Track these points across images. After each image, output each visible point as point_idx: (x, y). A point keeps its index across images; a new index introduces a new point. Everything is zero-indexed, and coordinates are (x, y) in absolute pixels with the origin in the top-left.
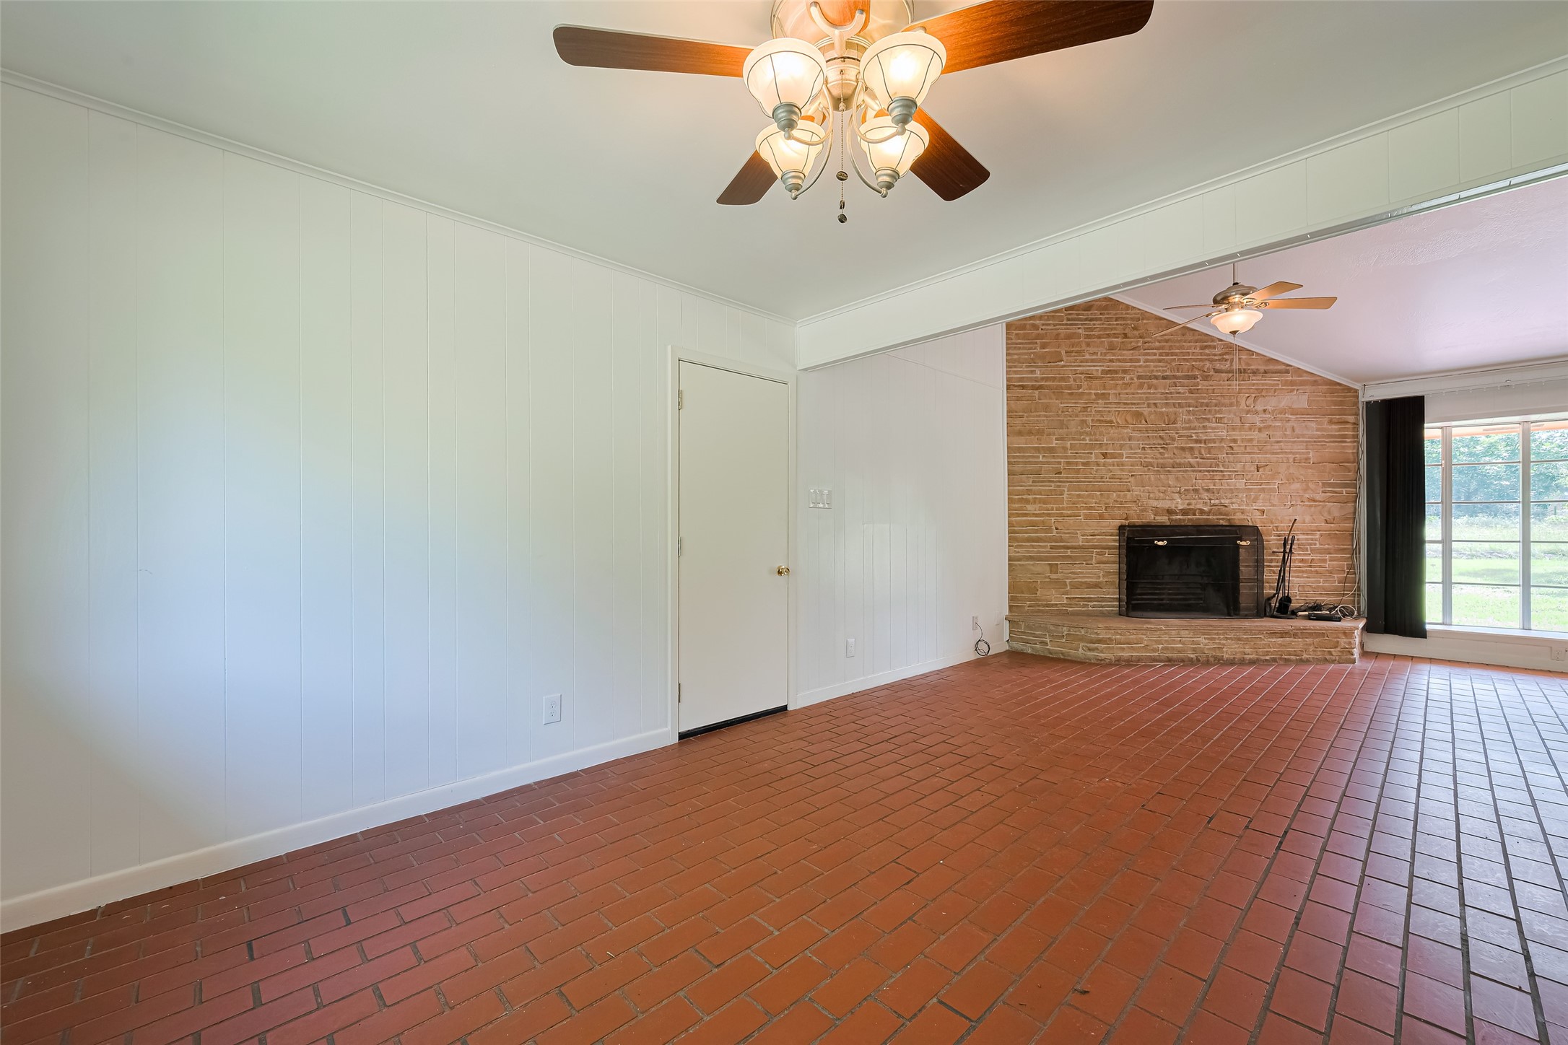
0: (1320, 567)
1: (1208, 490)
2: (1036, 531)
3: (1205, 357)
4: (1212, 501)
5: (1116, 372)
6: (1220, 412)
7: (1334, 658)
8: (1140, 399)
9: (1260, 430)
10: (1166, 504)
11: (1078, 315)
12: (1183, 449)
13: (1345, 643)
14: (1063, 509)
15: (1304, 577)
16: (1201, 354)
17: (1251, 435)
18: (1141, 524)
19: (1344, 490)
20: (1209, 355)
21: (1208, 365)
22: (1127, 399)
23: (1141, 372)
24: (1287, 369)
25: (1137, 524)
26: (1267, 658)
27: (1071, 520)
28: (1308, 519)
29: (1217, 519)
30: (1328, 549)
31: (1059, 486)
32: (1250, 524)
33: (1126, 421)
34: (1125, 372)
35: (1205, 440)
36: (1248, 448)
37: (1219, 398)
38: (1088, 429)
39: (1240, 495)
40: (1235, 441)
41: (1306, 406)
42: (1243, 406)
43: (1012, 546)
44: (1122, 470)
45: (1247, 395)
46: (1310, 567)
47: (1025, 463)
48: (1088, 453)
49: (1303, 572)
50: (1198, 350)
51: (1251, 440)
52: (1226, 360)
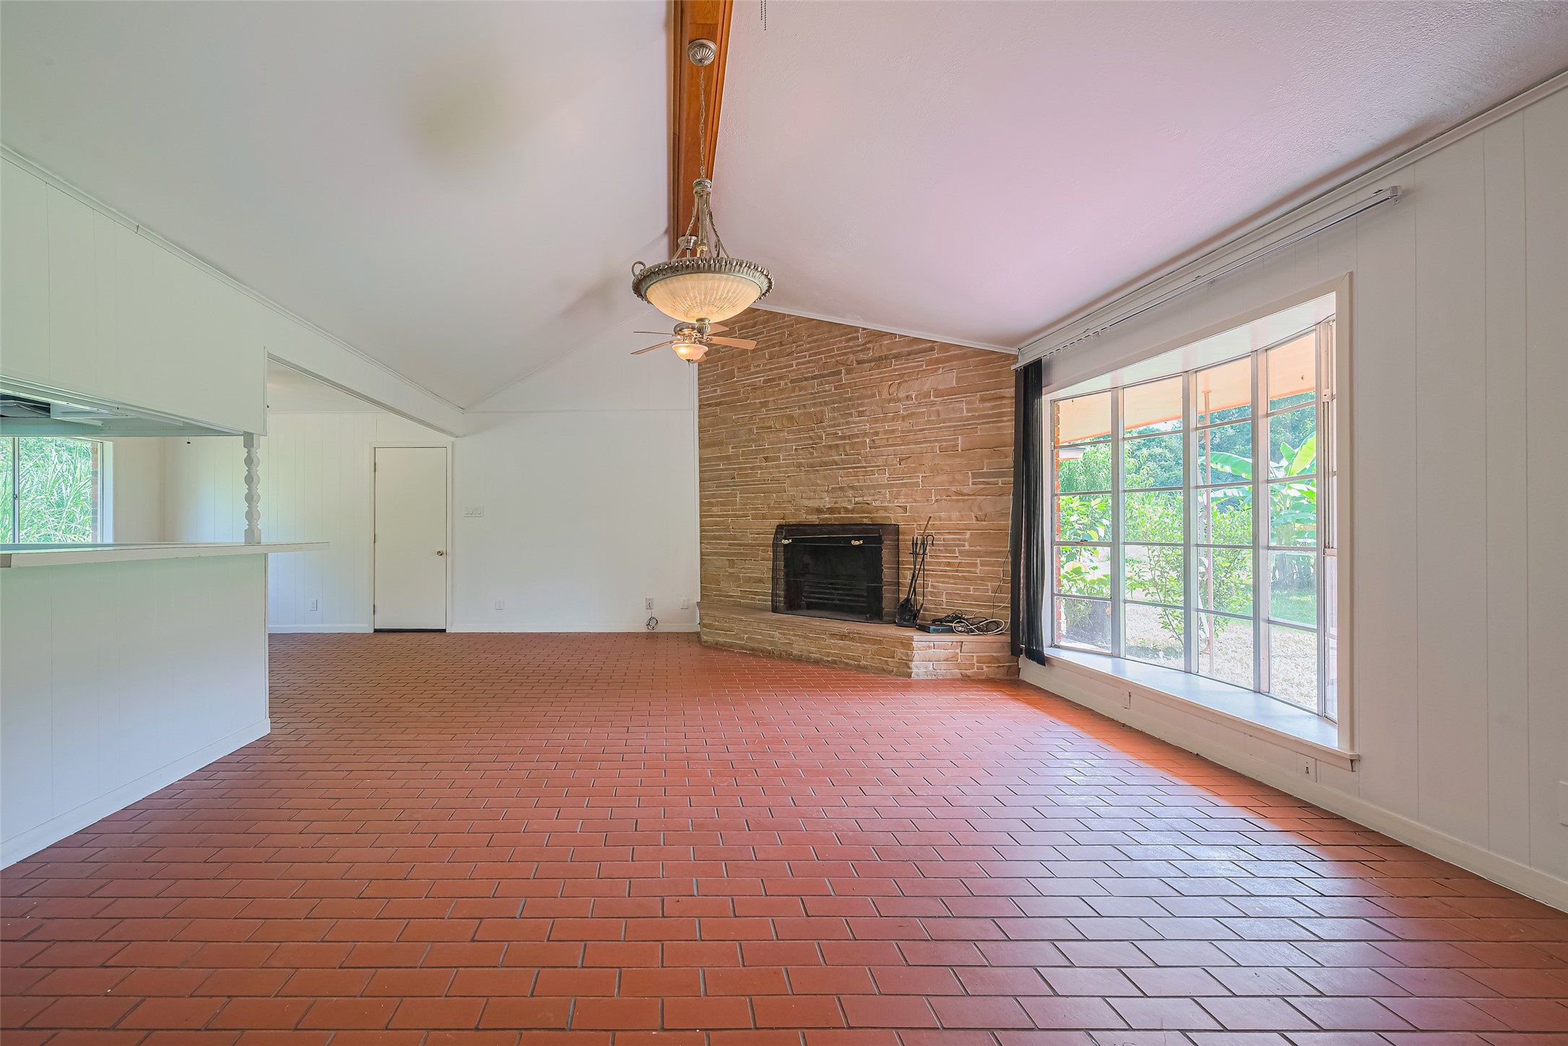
0: (969, 572)
1: (852, 488)
2: (719, 530)
3: (849, 350)
4: (856, 499)
5: (773, 380)
6: (862, 405)
7: (891, 669)
8: (794, 402)
9: (904, 418)
10: (815, 504)
11: (748, 332)
12: (830, 447)
13: (902, 653)
14: (736, 510)
15: (951, 584)
16: (845, 348)
17: (893, 425)
18: (795, 523)
19: (1000, 480)
20: (852, 347)
21: (852, 357)
22: (783, 404)
23: (793, 376)
24: (932, 346)
25: (791, 523)
26: (829, 659)
27: (742, 520)
28: (955, 515)
29: (861, 517)
30: (978, 551)
31: (733, 490)
32: (893, 523)
33: (783, 424)
34: (781, 378)
35: (849, 436)
36: (890, 440)
37: (861, 390)
38: (754, 436)
39: (883, 491)
40: (877, 434)
41: (954, 384)
42: (885, 395)
43: (704, 543)
44: (779, 472)
45: (890, 383)
46: (957, 571)
47: (711, 471)
48: (755, 458)
49: (949, 577)
50: (843, 344)
51: (893, 431)
52: (869, 349)
